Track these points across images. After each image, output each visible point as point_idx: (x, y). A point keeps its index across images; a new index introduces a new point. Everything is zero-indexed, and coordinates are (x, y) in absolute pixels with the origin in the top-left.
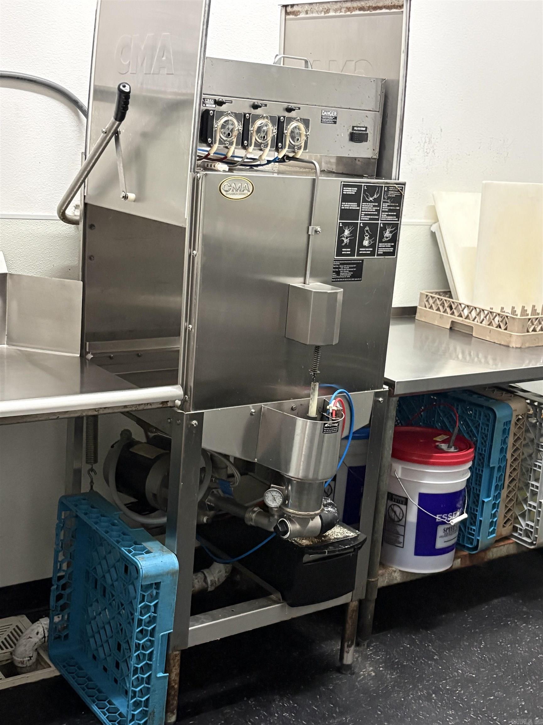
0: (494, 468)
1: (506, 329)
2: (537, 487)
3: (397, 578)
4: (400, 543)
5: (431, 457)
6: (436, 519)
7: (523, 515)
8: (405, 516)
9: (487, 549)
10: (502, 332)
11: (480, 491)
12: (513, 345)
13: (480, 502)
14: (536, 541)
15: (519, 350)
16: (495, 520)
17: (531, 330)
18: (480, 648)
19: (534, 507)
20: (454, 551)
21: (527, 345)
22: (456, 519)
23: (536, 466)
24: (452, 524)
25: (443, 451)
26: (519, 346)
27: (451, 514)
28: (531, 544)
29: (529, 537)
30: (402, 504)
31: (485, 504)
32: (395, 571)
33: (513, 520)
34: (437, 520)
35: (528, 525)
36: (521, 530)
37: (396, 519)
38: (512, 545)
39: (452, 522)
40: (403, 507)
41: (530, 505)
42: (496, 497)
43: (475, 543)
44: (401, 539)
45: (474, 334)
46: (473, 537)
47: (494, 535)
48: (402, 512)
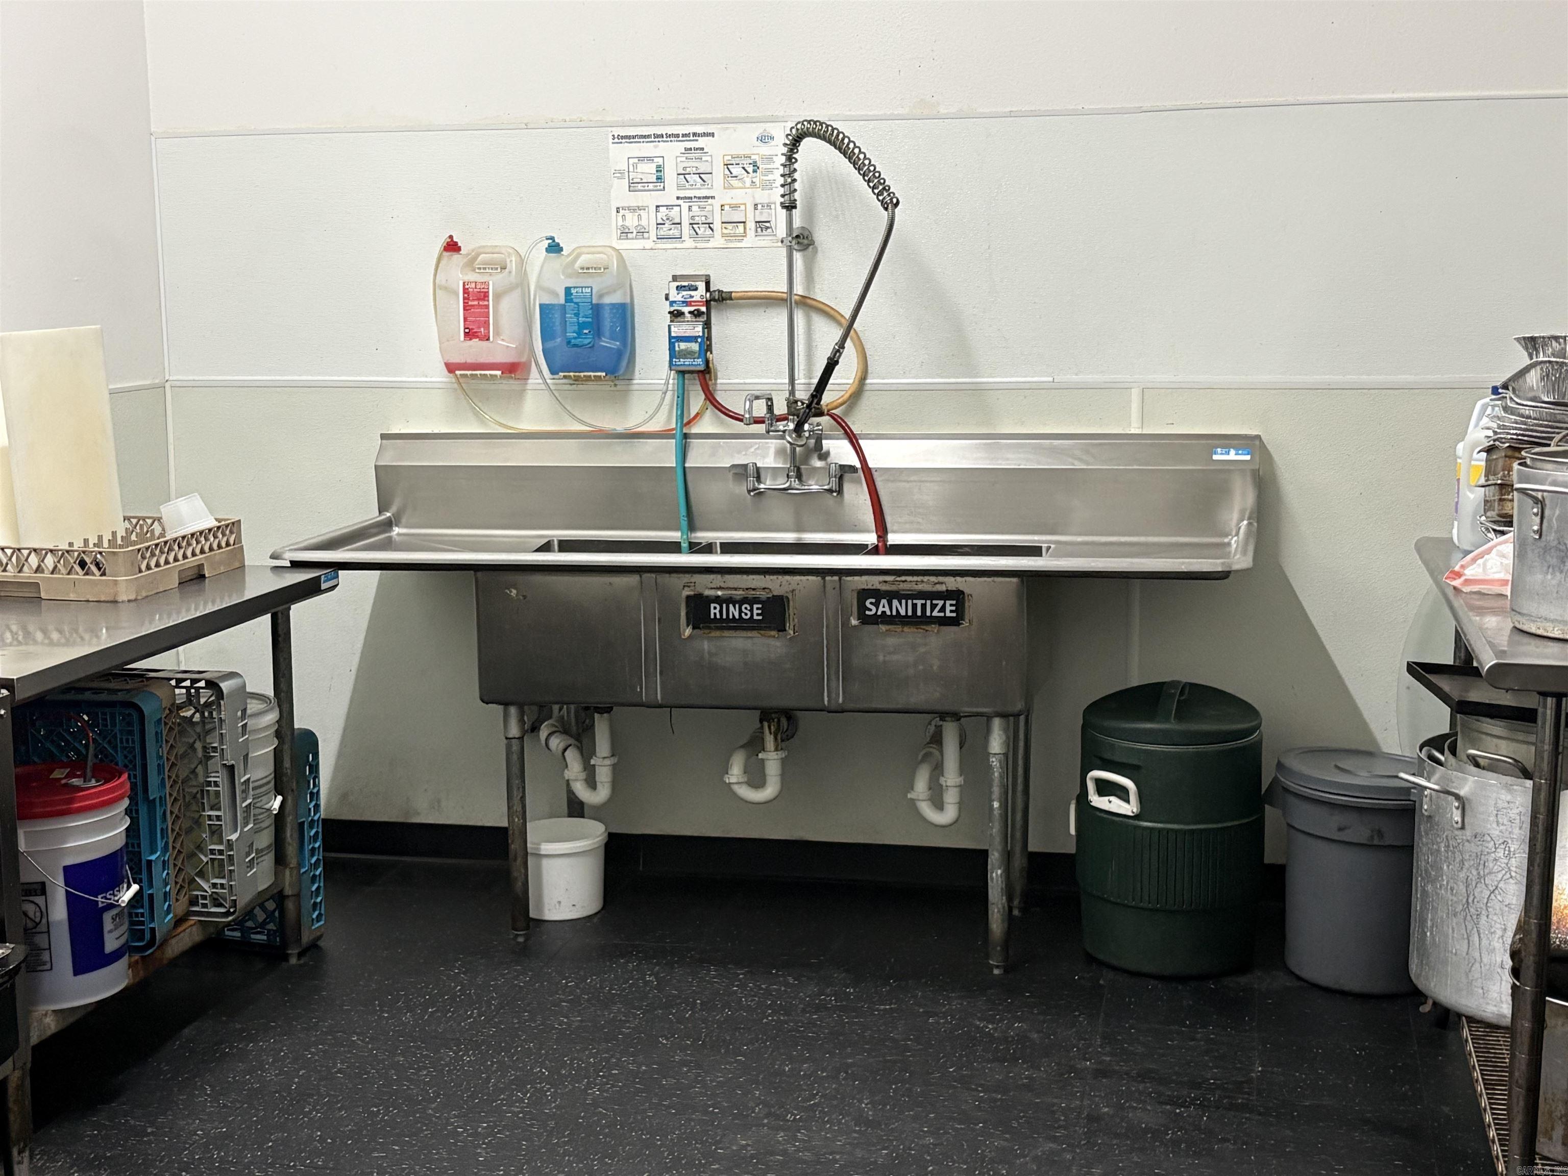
0: (154, 799)
1: (104, 574)
2: (218, 818)
3: (51, 1025)
4: (44, 964)
5: (71, 801)
6: (97, 902)
7: (201, 874)
8: (44, 913)
9: (165, 942)
10: (98, 580)
11: (139, 845)
12: (123, 597)
13: (144, 863)
14: (235, 907)
15: (132, 604)
16: (168, 889)
17: (143, 567)
18: (207, 1095)
19: (221, 852)
20: (127, 954)
21: (144, 594)
22: (127, 895)
23: (209, 784)
24: (123, 905)
25: (80, 789)
26: (132, 597)
27: (117, 889)
28: (227, 914)
29: (221, 905)
30: (36, 895)
31: (153, 864)
32: (46, 1015)
33: (186, 886)
34: (100, 905)
35: (214, 885)
36: (204, 898)
37: (30, 924)
38: (194, 928)
39: (123, 901)
40: (40, 900)
41: (212, 852)
42: (165, 849)
43: (148, 936)
44: (46, 956)
45: (43, 595)
46: (143, 927)
47: (171, 916)
48: (38, 909)
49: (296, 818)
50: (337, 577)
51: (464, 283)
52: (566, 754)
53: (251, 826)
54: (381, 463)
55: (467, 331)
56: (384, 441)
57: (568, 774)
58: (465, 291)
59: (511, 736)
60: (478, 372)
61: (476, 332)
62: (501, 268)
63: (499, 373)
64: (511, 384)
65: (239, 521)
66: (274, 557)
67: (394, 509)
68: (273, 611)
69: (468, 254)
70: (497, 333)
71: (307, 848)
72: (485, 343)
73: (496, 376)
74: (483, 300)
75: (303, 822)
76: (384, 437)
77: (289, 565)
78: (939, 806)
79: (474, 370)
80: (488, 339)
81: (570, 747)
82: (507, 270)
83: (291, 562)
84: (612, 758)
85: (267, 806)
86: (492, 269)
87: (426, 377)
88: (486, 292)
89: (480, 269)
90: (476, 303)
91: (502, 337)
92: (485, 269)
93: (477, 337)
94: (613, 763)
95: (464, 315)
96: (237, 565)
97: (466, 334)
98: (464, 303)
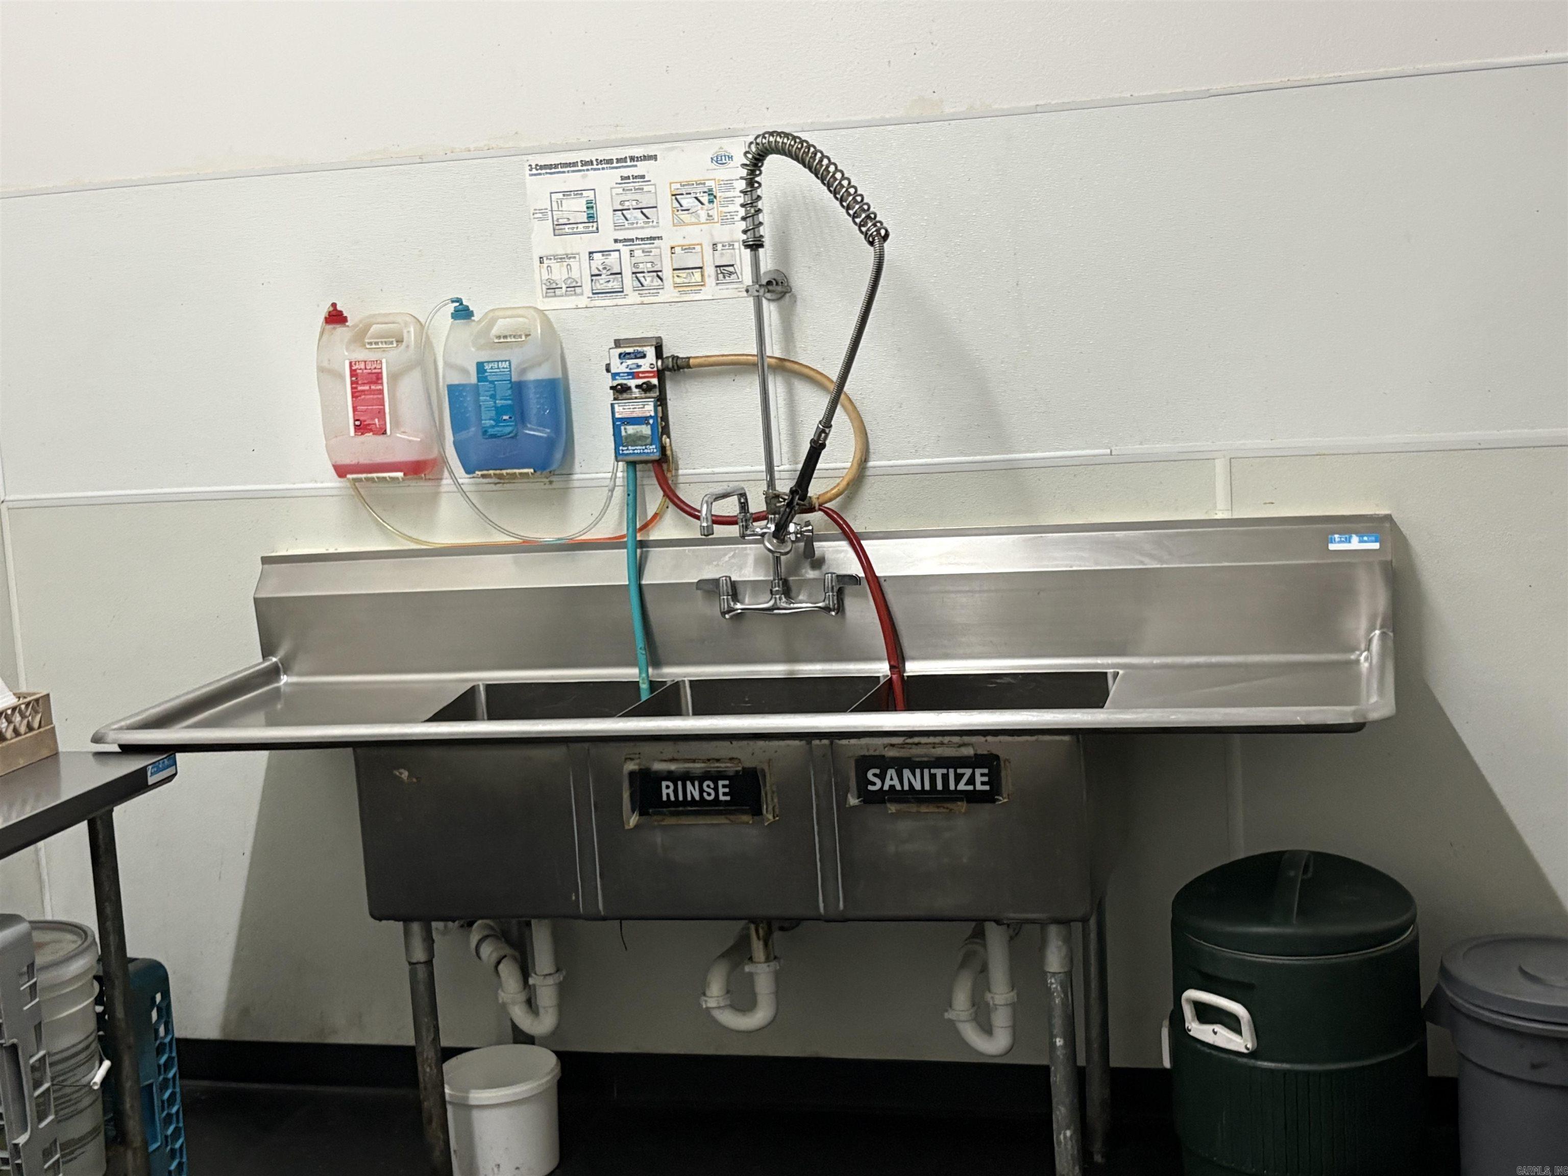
49: (137, 1080)
50: (175, 763)
51: (351, 363)
52: (501, 967)
53: (51, 1118)
54: (262, 595)
55: (358, 423)
56: (266, 566)
57: (503, 996)
58: (353, 373)
59: (414, 961)
60: (374, 475)
61: (369, 425)
62: (397, 342)
63: (400, 475)
64: (418, 487)
65: (48, 695)
66: (97, 739)
67: (281, 653)
68: (91, 816)
69: (355, 326)
70: (396, 424)
71: (159, 1116)
72: (380, 438)
73: (397, 478)
74: (376, 383)
75: (151, 1085)
76: (266, 560)
77: (118, 750)
78: (987, 1029)
79: (370, 472)
80: (384, 433)
81: (504, 961)
82: (404, 343)
83: (120, 746)
84: (557, 975)
85: (84, 1081)
86: (386, 343)
87: (316, 482)
88: (378, 373)
89: (371, 343)
90: (366, 388)
91: (402, 430)
92: (376, 343)
93: (371, 430)
94: (557, 981)
95: (353, 404)
96: (45, 753)
97: (357, 428)
98: (352, 388)
